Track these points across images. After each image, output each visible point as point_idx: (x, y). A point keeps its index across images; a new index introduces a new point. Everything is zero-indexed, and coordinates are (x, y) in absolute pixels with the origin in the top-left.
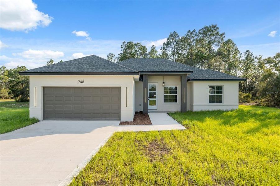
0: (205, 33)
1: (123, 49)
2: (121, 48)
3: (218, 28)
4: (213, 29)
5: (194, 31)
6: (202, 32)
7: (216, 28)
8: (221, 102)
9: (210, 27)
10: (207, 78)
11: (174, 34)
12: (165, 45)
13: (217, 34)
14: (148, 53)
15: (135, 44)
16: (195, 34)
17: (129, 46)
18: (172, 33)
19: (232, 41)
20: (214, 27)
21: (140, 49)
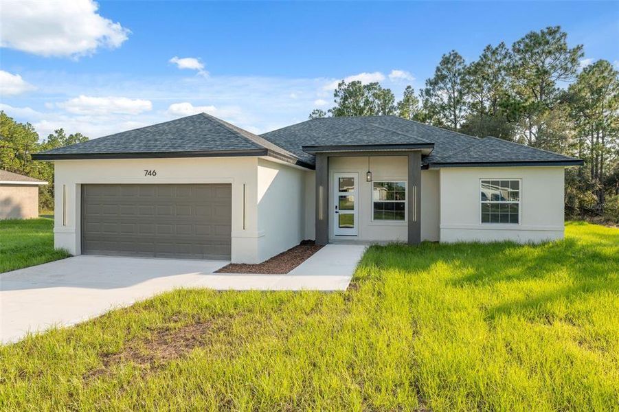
0: (528, 49)
1: (338, 99)
2: (336, 95)
3: (564, 35)
4: (549, 38)
5: (502, 45)
6: (522, 47)
7: (558, 36)
8: (514, 219)
9: (543, 33)
10: (473, 161)
11: (452, 57)
12: (431, 84)
13: (561, 49)
14: (395, 104)
15: (365, 87)
16: (503, 52)
17: (353, 92)
18: (447, 55)
19: (609, 64)
20: (552, 32)
21: (376, 96)
